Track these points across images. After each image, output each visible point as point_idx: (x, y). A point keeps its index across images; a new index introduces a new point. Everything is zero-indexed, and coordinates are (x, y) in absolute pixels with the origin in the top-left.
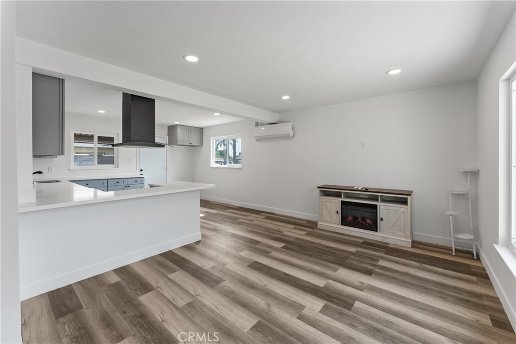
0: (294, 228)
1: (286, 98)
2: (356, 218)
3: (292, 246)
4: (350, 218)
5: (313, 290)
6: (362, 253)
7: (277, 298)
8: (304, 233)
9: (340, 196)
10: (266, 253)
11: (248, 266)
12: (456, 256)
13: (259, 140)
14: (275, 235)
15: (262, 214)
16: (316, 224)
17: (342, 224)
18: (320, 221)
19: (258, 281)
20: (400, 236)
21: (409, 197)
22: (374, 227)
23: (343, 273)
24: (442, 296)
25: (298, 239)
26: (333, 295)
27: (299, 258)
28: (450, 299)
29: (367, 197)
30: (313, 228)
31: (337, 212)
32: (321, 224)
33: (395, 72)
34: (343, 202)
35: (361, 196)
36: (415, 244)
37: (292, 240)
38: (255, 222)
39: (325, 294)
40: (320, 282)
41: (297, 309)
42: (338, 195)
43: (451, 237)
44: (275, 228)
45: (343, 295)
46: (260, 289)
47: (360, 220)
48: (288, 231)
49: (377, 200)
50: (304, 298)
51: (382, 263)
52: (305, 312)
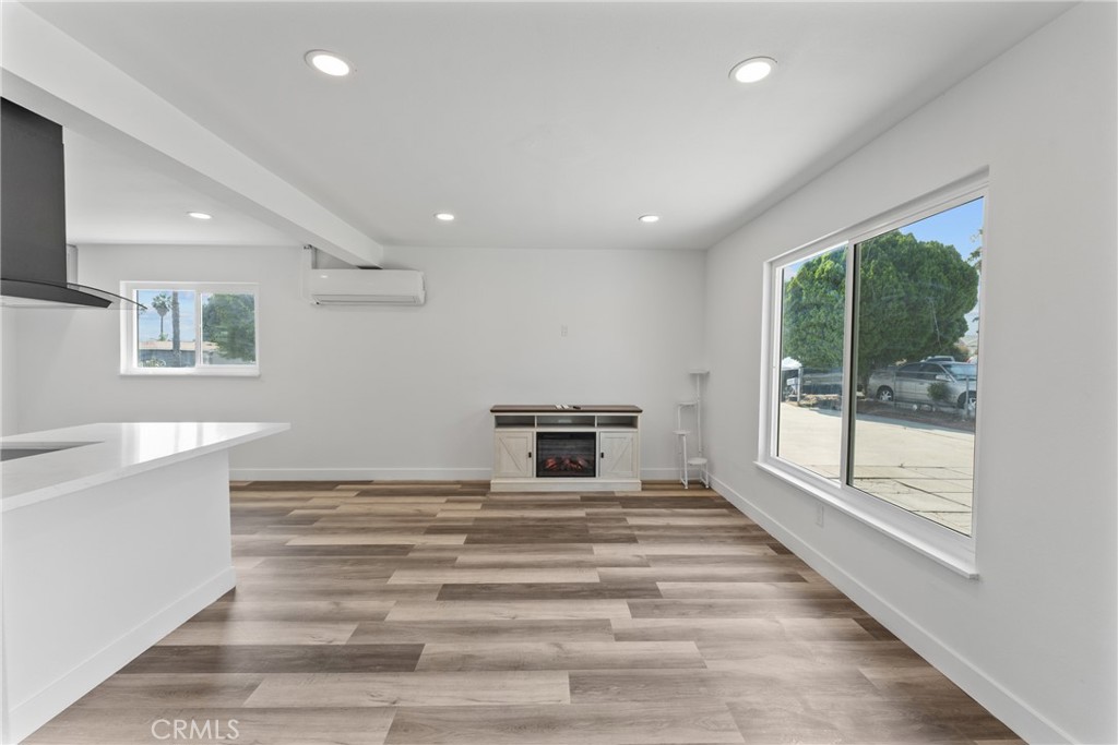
0: (448, 501)
1: (446, 217)
2: (560, 461)
3: (479, 534)
4: (551, 462)
5: (592, 591)
6: (596, 514)
7: (556, 627)
8: (479, 506)
9: (532, 425)
10: (449, 564)
11: (438, 599)
12: (689, 489)
13: (322, 302)
14: (428, 525)
15: (340, 487)
16: (487, 485)
17: (538, 476)
18: (496, 477)
19: (492, 617)
20: (628, 478)
21: (639, 415)
22: (590, 471)
23: (602, 551)
24: (722, 541)
25: (477, 519)
26: (623, 587)
27: (520, 552)
28: (729, 541)
29: (569, 421)
30: (484, 494)
31: (530, 455)
32: (497, 484)
33: (650, 219)
34: (540, 436)
35: (560, 421)
36: (646, 485)
37: (471, 524)
38: (343, 509)
39: (614, 590)
40: (590, 577)
41: (601, 627)
42: (528, 423)
43: (683, 466)
44: (410, 510)
45: (635, 582)
46: (511, 628)
47: (567, 462)
48: (442, 510)
49: (592, 425)
50: (593, 609)
51: (632, 521)
52: (616, 626)
